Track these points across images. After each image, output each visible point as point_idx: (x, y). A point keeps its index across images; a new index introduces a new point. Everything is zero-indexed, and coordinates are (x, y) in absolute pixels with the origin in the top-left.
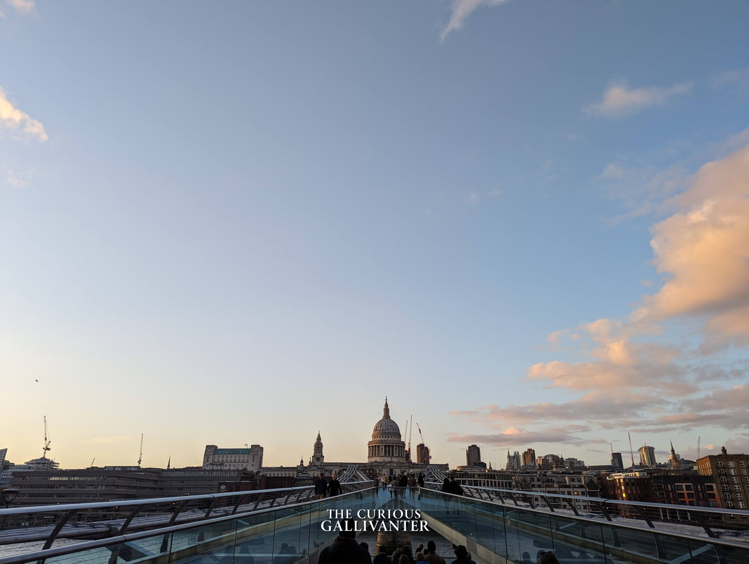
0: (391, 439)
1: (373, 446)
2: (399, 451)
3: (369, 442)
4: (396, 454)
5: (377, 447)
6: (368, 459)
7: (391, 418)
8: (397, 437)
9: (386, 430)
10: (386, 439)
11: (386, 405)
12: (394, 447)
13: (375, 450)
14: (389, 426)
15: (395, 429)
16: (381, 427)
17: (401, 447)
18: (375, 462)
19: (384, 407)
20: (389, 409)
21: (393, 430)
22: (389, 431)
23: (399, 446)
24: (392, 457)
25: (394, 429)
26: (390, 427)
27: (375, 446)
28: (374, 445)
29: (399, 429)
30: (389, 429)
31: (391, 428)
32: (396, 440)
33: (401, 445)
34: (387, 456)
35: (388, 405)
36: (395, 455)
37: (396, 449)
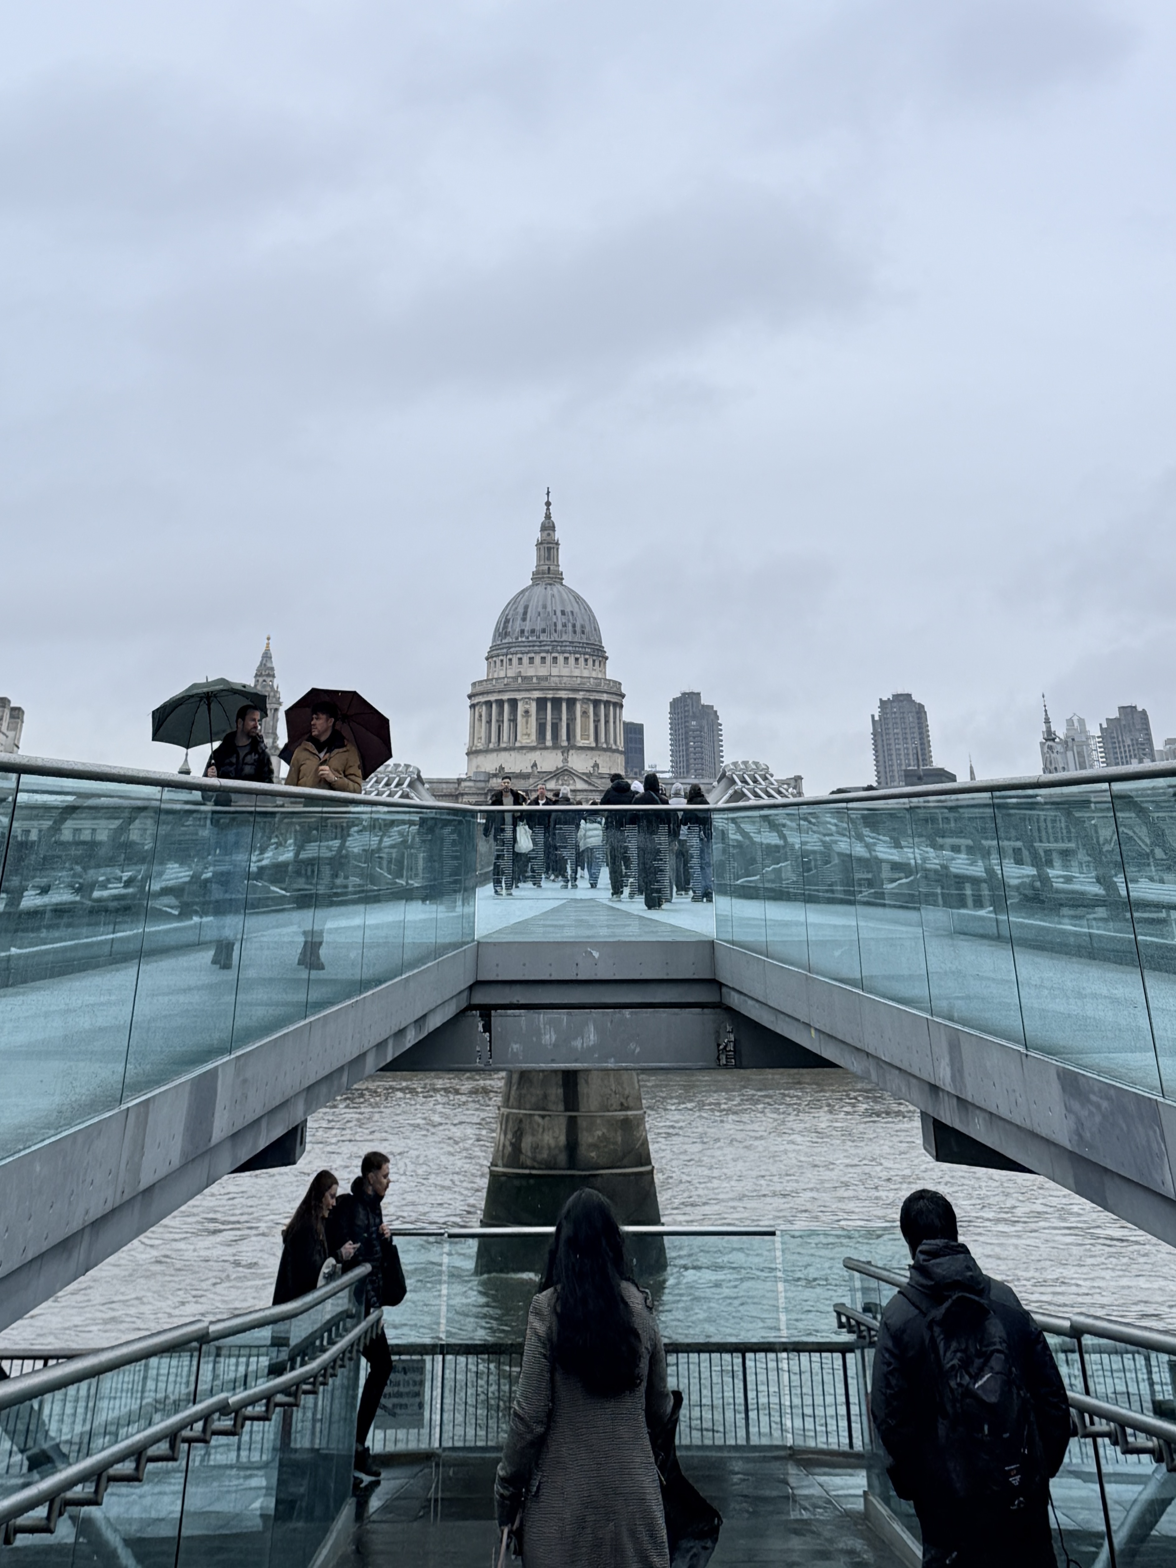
0: (565, 672)
1: (489, 704)
2: (597, 722)
3: (474, 684)
4: (585, 736)
5: (506, 706)
6: (469, 761)
7: (564, 582)
8: (590, 662)
9: (544, 631)
10: (543, 671)
11: (548, 527)
12: (578, 706)
13: (500, 721)
14: (559, 613)
15: (583, 626)
16: (524, 619)
17: (607, 703)
18: (495, 776)
19: (537, 535)
20: (557, 544)
21: (575, 632)
22: (555, 637)
23: (596, 703)
24: (565, 750)
25: (578, 629)
26: (561, 620)
27: (500, 703)
28: (492, 698)
29: (597, 630)
30: (559, 627)
31: (564, 625)
32: (586, 673)
33: (605, 697)
34: (546, 748)
35: (553, 528)
36: (580, 742)
37: (585, 713)
